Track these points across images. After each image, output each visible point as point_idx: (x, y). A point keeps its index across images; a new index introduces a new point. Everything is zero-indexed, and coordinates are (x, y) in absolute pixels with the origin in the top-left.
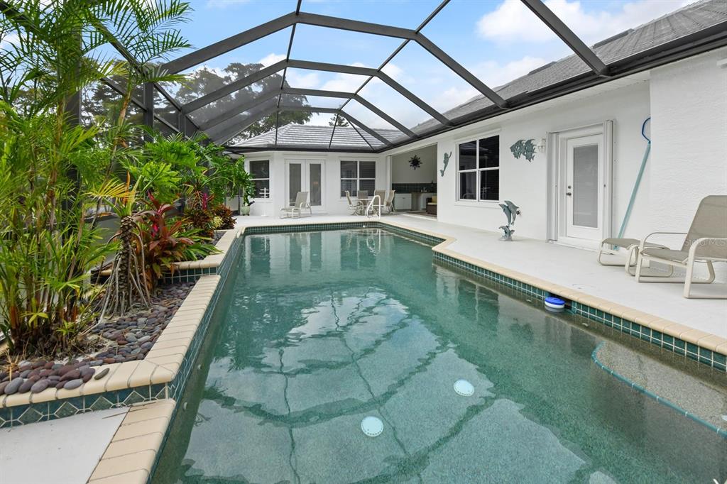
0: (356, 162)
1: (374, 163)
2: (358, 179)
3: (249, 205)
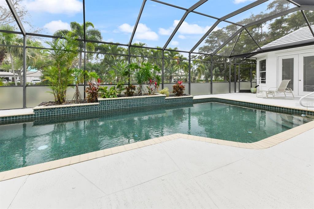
3: (256, 87)
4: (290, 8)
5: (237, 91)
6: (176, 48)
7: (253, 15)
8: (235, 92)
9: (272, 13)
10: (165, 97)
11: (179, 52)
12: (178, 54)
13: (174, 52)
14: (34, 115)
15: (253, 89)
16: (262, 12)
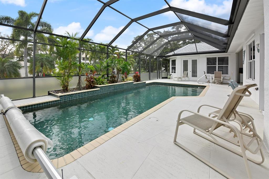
0: (216, 57)
1: (228, 57)
2: (217, 66)
3: (170, 75)
4: (182, 31)
5: (161, 78)
6: (116, 46)
7: (164, 31)
8: (160, 78)
9: (173, 31)
10: (133, 82)
11: (119, 49)
12: (118, 50)
13: (115, 48)
14: (60, 100)
15: (169, 76)
16: (169, 30)
